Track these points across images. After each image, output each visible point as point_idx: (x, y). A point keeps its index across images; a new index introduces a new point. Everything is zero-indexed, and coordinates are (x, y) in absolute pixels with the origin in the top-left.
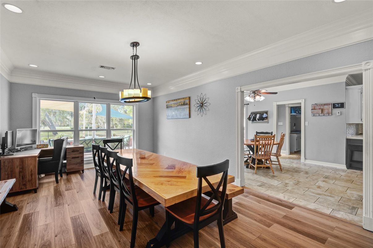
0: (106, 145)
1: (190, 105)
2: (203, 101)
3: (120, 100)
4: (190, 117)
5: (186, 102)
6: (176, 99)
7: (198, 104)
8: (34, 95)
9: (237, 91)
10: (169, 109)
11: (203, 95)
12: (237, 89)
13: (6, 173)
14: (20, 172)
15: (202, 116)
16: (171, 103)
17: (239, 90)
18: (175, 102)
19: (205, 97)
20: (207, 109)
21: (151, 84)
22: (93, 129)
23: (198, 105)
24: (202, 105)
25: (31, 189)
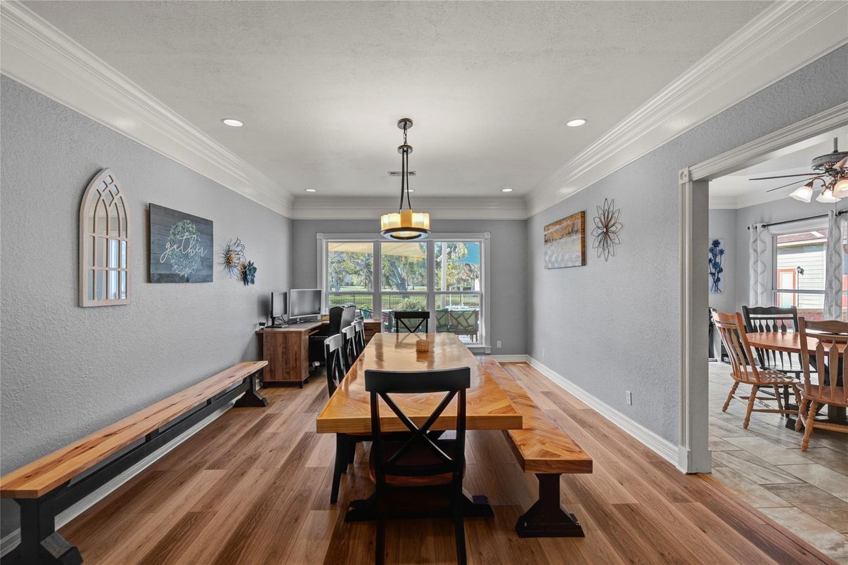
0: (399, 321)
1: (583, 231)
2: (610, 216)
3: (382, 233)
4: (584, 262)
5: (577, 225)
6: (560, 221)
7: (599, 228)
8: (319, 236)
9: (681, 182)
10: (549, 244)
11: (609, 203)
12: (681, 175)
13: (269, 352)
14: (283, 353)
15: (606, 261)
16: (551, 230)
17: (686, 179)
18: (558, 227)
19: (611, 209)
20: (617, 241)
21: (511, 190)
22: (442, 290)
23: (600, 231)
24: (606, 230)
25: (295, 380)
